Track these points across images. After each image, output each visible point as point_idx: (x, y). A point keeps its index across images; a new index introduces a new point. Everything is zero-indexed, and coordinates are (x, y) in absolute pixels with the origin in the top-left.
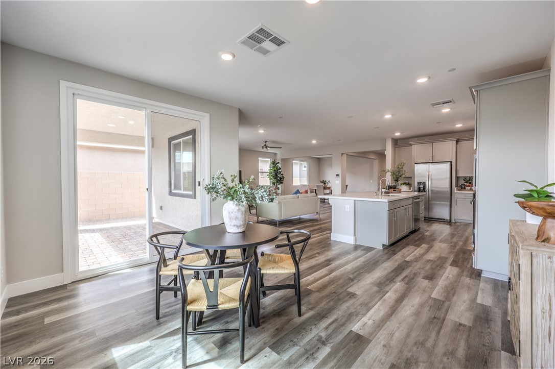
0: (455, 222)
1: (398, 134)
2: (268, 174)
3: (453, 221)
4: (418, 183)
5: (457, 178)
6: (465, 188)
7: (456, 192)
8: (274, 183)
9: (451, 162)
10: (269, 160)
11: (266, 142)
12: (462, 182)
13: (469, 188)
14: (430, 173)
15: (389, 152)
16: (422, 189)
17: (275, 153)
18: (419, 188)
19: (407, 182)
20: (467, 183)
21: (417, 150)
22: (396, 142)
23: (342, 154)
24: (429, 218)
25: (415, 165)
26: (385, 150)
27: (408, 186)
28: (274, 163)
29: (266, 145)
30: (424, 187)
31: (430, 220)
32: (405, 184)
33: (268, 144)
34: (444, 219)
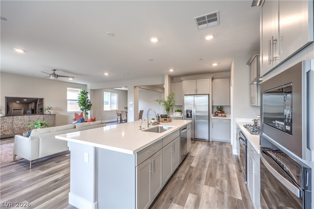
0: (213, 141)
1: (171, 70)
2: (78, 101)
3: (211, 140)
4: (187, 111)
5: (213, 106)
6: (218, 115)
7: (212, 117)
8: (82, 110)
9: (209, 95)
10: (80, 90)
11: (55, 70)
12: (215, 110)
13: (220, 115)
14: (195, 103)
15: (167, 86)
16: (189, 115)
17: (86, 85)
18: (188, 115)
19: (179, 109)
20: (219, 111)
21: (186, 84)
22: (173, 79)
23: (135, 87)
24: (195, 138)
25: (185, 96)
26: (164, 84)
27: (180, 113)
28: (84, 93)
29: (54, 74)
30: (191, 114)
31: (195, 140)
32: (178, 111)
33: (56, 72)
34: (205, 140)
